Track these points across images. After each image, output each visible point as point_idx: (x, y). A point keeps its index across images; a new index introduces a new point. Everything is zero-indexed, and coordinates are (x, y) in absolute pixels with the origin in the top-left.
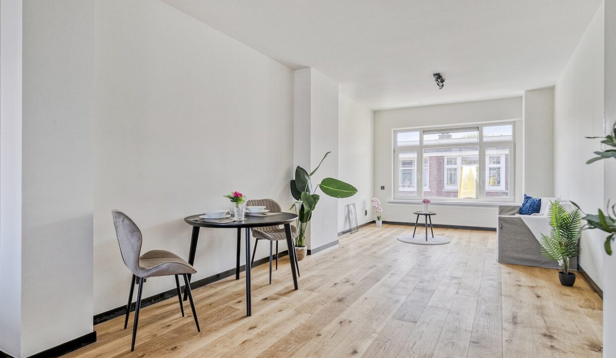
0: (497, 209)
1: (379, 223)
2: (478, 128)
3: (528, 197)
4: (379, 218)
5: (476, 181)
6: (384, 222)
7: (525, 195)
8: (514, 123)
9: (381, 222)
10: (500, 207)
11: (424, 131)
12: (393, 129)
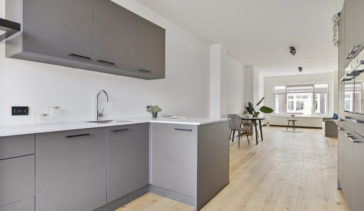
0: (322, 119)
1: (268, 125)
2: (312, 85)
3: (335, 114)
4: (268, 123)
5: (312, 108)
6: (270, 125)
7: (334, 113)
8: (328, 84)
9: (269, 125)
10: (323, 118)
11: (287, 86)
12: (273, 85)
